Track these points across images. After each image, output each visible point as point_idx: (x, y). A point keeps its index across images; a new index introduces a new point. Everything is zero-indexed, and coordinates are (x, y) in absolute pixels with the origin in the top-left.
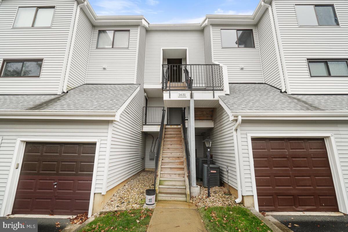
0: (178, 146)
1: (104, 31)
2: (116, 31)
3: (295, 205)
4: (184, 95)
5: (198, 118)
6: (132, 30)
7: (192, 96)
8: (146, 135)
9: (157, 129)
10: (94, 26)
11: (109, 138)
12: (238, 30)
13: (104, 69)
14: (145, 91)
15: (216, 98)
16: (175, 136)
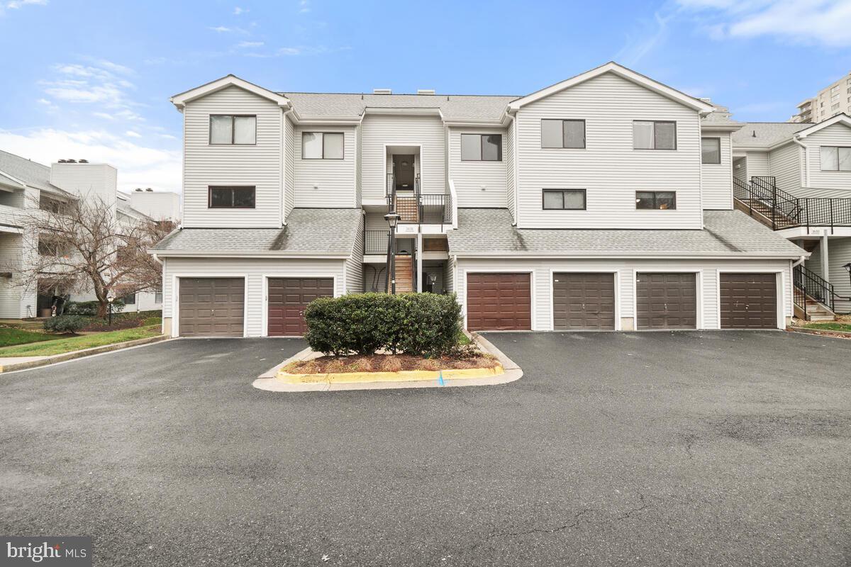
0: (407, 281)
1: (310, 133)
2: (324, 133)
3: (497, 326)
4: (412, 229)
5: (425, 248)
6: (348, 133)
7: (419, 231)
8: (366, 267)
9: (383, 259)
10: (295, 126)
11: (345, 271)
12: (482, 135)
13: (316, 188)
14: (364, 208)
15: (444, 233)
16: (404, 268)
